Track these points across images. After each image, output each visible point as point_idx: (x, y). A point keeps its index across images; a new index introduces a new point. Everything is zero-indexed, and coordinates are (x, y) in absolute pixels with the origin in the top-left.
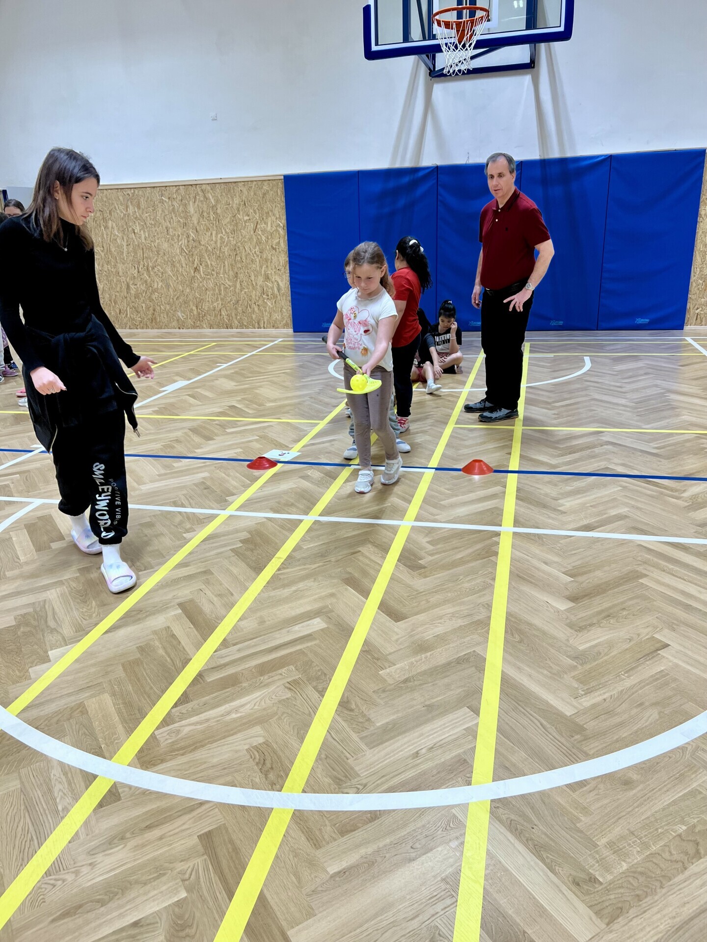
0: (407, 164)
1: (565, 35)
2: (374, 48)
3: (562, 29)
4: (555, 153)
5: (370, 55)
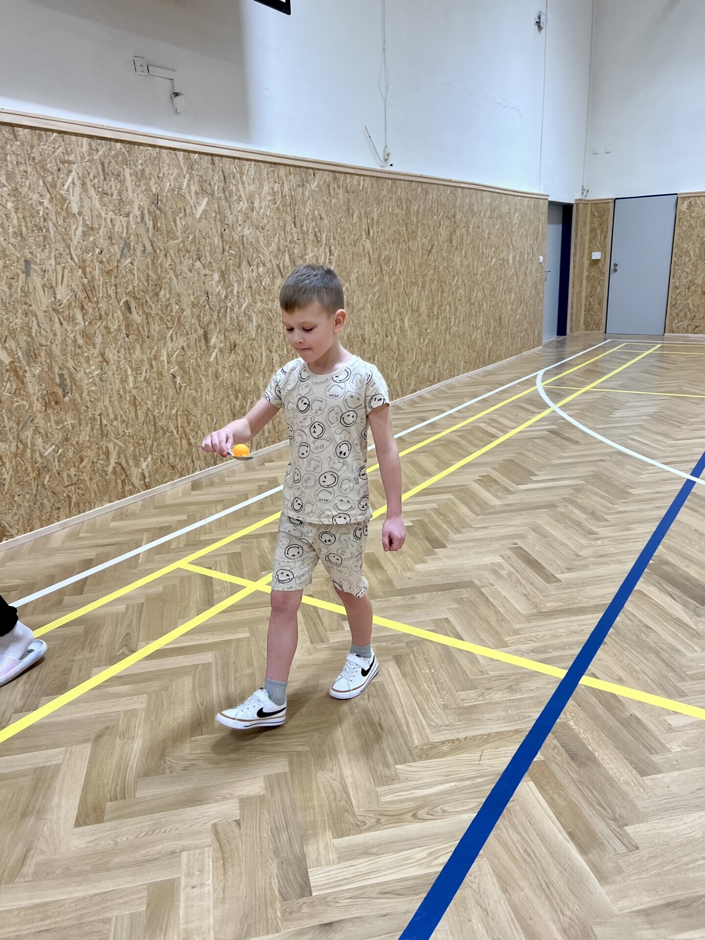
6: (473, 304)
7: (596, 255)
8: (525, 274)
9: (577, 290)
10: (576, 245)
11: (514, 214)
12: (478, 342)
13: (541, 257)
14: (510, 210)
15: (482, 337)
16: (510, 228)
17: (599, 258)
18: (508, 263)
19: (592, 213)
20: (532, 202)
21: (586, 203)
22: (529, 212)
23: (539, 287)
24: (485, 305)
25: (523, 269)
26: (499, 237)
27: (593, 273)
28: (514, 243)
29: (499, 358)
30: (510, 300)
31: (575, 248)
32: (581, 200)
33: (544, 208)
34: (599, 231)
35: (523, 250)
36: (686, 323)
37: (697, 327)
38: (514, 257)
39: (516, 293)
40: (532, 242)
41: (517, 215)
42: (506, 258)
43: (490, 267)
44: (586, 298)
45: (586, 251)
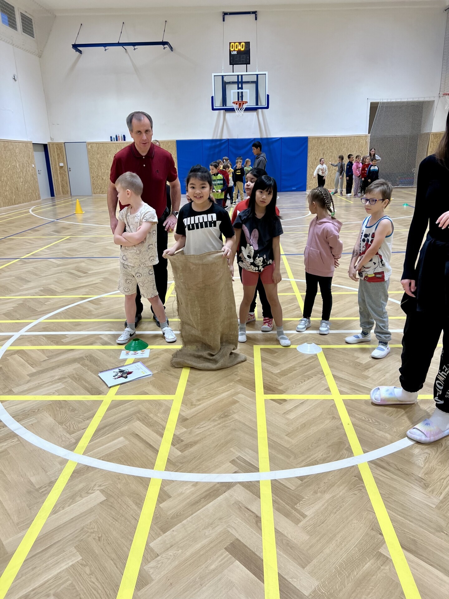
0: (218, 138)
1: (267, 108)
2: (214, 108)
3: (266, 106)
4: (265, 136)
5: (213, 109)
6: (3, 182)
7: (61, 164)
8: (26, 171)
9: (56, 178)
10: (51, 160)
11: (16, 149)
12: (8, 196)
13: (33, 165)
14: (13, 148)
15: (10, 194)
16: (15, 154)
17: (63, 165)
18: (17, 167)
19: (56, 148)
20: (24, 144)
21: (53, 144)
22: (23, 148)
23: (35, 176)
24: (8, 183)
25: (25, 169)
26: (10, 158)
27: (62, 171)
28: (18, 159)
29: (20, 203)
30: (21, 181)
31: (52, 161)
32: (50, 142)
33: (31, 146)
34: (60, 155)
35: (23, 162)
36: (99, 190)
37: (103, 192)
38: (19, 165)
39: (23, 179)
40: (27, 159)
41: (17, 149)
42: (15, 165)
43: (8, 169)
44: (61, 182)
45: (57, 163)
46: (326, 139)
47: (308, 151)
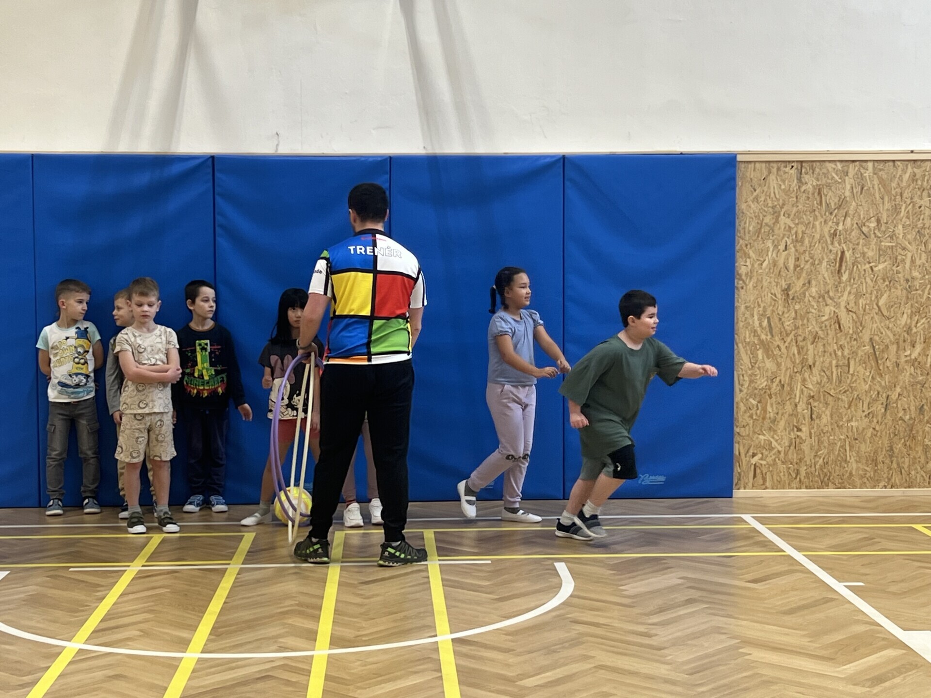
46: (852, 170)
47: (740, 243)
